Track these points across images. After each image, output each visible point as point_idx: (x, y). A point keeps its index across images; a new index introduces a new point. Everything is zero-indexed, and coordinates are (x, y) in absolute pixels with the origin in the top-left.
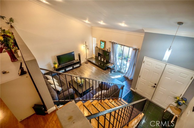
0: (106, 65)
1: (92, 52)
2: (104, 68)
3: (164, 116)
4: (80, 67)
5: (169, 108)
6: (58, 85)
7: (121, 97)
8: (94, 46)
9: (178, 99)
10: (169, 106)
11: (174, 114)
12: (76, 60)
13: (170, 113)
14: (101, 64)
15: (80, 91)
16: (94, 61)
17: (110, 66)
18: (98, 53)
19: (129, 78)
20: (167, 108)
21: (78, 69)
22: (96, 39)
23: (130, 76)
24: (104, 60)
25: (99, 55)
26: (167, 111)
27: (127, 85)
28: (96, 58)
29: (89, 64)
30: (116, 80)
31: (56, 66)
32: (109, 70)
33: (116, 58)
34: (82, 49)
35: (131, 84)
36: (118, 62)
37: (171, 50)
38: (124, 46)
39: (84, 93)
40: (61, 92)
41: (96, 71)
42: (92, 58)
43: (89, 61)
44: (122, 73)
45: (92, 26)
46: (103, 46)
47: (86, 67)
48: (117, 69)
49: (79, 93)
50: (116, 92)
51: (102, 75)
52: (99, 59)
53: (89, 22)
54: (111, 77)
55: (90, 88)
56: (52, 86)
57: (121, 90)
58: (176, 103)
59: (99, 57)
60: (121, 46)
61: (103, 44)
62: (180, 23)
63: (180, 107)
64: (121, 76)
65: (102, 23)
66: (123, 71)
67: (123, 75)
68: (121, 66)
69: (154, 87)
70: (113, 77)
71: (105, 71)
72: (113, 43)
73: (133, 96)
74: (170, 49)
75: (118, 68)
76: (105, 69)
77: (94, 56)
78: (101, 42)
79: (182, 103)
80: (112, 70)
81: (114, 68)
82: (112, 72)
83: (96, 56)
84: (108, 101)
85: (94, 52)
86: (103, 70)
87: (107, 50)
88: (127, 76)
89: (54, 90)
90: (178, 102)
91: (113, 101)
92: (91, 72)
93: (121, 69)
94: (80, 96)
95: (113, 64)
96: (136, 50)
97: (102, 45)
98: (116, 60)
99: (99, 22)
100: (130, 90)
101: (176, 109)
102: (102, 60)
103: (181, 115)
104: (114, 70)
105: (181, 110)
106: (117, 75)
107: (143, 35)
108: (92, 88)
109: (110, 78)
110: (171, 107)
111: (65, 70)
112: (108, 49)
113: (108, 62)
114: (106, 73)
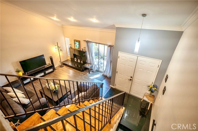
0: (83, 66)
1: (67, 54)
2: (82, 69)
3: (142, 105)
4: (54, 72)
5: (145, 96)
6: (25, 97)
7: (102, 96)
8: (68, 47)
9: (151, 87)
10: (145, 95)
11: (149, 101)
12: (48, 64)
13: (146, 101)
14: (78, 66)
15: (55, 99)
16: (70, 64)
17: (87, 66)
18: (74, 54)
19: (108, 76)
20: (143, 97)
21: (52, 74)
22: (69, 39)
23: (108, 74)
24: (81, 61)
25: (75, 56)
26: (144, 100)
27: (106, 83)
28: (72, 60)
29: (65, 67)
30: (95, 79)
31: (21, 74)
32: (86, 71)
33: (92, 57)
34: (54, 51)
35: (110, 81)
36: (96, 61)
37: (140, 42)
38: (99, 43)
39: (61, 100)
40: (29, 105)
41: (74, 73)
42: (67, 60)
43: (64, 64)
44: (101, 72)
45: (63, 25)
46: (78, 46)
47: (61, 71)
48: (95, 69)
49: (54, 101)
50: (95, 92)
51: (80, 76)
52: (76, 61)
53: (57, 20)
54: (90, 77)
55: (67, 93)
56: (14, 99)
57: (100, 88)
58: (150, 91)
59: (75, 58)
60: (96, 44)
61: (77, 43)
62: (144, 15)
63: (153, 94)
64: (100, 75)
65: (72, 19)
66: (101, 70)
67: (102, 74)
68: (99, 65)
69: (131, 80)
70: (91, 78)
71: (82, 73)
72: (88, 42)
73: (113, 93)
74: (138, 41)
75: (96, 67)
76: (83, 71)
77: (69, 58)
78: (74, 42)
79: (154, 90)
80: (90, 71)
81: (92, 68)
82: (90, 73)
83: (71, 58)
84: (88, 103)
85: (69, 53)
86: (81, 72)
87: (82, 50)
88: (105, 74)
89: (18, 104)
90: (151, 90)
91: (94, 101)
92: (68, 75)
93: (99, 68)
94: (55, 104)
95: (91, 64)
96: (110, 46)
97: (76, 45)
98: (93, 59)
99: (69, 19)
100: (110, 88)
101: (150, 97)
102: (79, 62)
103: (154, 101)
104: (92, 70)
105: (154, 96)
106: (96, 75)
107: (115, 31)
108: (69, 93)
109: (88, 79)
110: (146, 96)
112: (83, 48)
113: (85, 63)
114: (85, 75)
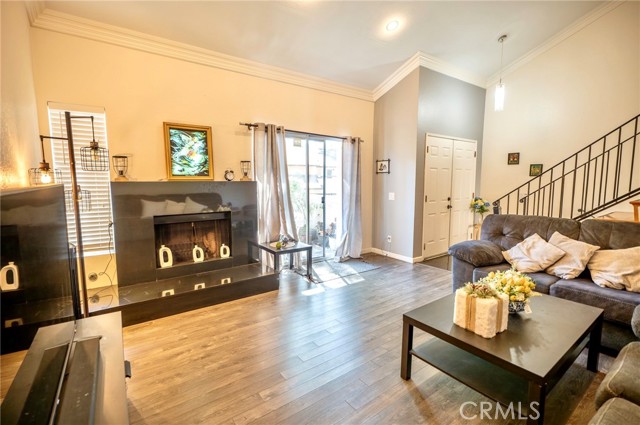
52: (167, 264)
61: (194, 144)
69: (449, 207)
72: (271, 130)
78: (170, 134)
97: (184, 152)
102: (198, 260)
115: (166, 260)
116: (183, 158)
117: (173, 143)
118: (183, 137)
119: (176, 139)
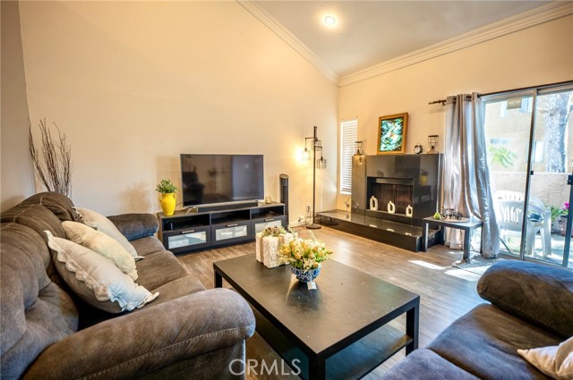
1: (337, 185)
18: (368, 178)
25: (373, 187)
29: (326, 230)
31: (172, 202)
34: (298, 158)
52: (374, 209)
59: (373, 198)
61: (394, 128)
72: (460, 100)
78: (381, 125)
87: (417, 150)
97: (388, 135)
102: (391, 212)
111: (211, 236)
115: (374, 206)
116: (387, 139)
117: (382, 130)
118: (389, 124)
119: (384, 127)
